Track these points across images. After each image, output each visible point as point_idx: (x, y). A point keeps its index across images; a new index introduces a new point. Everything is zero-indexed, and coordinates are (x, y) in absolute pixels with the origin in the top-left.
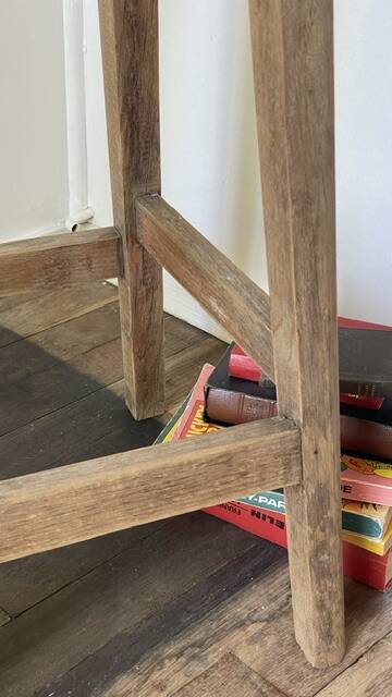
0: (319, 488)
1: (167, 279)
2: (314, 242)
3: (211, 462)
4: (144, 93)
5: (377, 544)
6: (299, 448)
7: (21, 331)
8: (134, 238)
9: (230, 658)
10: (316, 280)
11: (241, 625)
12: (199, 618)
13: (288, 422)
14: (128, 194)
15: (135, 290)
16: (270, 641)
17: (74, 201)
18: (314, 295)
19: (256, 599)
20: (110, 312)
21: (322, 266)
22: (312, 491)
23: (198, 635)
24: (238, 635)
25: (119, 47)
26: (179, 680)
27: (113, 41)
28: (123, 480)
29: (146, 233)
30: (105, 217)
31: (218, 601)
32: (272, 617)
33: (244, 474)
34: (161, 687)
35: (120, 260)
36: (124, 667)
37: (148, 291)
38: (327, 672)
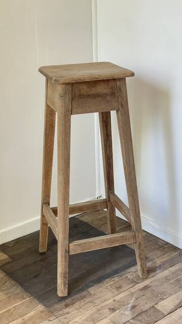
1: (116, 210)
3: (120, 237)
4: (111, 174)
6: (135, 235)
7: (85, 221)
8: (110, 201)
9: (127, 277)
10: (136, 208)
11: (129, 273)
12: (122, 271)
13: (133, 231)
14: (108, 192)
15: (110, 211)
16: (134, 275)
17: (97, 192)
18: (136, 210)
19: (132, 269)
20: (105, 217)
21: (137, 206)
22: (138, 243)
23: (121, 274)
26: (117, 280)
28: (107, 239)
29: (112, 200)
30: (104, 197)
31: (125, 269)
32: (135, 272)
33: (126, 239)
34: (114, 281)
35: (107, 205)
36: (107, 278)
37: (112, 212)
38: (144, 279)
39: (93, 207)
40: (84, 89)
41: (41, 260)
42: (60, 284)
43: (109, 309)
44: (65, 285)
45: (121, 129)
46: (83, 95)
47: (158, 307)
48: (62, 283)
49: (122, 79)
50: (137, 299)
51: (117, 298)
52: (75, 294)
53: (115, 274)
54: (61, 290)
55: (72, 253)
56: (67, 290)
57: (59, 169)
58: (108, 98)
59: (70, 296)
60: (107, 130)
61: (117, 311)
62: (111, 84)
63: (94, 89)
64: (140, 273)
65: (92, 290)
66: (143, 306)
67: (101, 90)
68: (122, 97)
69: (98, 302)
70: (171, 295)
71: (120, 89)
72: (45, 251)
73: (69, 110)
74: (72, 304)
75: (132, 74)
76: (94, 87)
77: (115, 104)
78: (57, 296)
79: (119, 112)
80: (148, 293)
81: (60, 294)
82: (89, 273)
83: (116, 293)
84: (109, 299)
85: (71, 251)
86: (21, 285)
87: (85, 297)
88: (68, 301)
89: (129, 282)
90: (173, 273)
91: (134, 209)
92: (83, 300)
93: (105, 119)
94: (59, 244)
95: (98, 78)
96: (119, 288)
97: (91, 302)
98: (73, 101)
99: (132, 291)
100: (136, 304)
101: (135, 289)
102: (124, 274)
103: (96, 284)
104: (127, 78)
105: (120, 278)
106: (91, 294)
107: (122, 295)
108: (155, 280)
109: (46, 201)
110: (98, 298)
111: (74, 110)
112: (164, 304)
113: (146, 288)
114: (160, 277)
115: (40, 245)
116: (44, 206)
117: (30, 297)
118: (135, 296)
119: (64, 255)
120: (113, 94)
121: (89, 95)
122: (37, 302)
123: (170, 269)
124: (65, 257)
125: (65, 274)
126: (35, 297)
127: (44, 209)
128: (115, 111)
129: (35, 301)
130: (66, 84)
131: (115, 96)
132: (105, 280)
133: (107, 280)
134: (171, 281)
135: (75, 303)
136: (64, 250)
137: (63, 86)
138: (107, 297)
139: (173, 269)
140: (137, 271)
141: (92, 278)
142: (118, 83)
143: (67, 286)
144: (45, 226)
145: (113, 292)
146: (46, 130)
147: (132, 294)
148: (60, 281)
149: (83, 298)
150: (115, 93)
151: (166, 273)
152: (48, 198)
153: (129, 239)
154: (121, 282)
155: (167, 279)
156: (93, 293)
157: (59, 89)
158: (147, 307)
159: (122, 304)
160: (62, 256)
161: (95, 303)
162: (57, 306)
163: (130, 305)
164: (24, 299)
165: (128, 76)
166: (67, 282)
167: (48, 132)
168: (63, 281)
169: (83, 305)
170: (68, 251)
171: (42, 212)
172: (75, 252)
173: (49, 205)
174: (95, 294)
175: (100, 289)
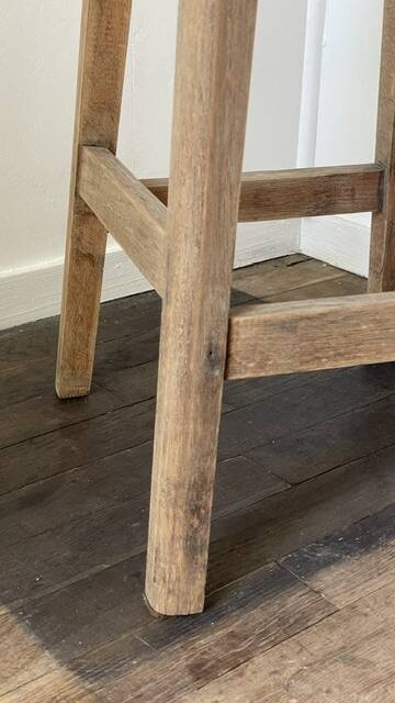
7: (254, 294)
39: (316, 194)
41: (63, 427)
42: (164, 550)
44: (191, 551)
48: (179, 545)
54: (172, 579)
55: (244, 370)
56: (201, 580)
59: (219, 617)
72: (84, 389)
74: (235, 663)
78: (146, 610)
81: (160, 600)
82: (303, 498)
85: (236, 358)
87: (303, 622)
88: (207, 642)
92: (291, 643)
94: (172, 316)
97: (346, 655)
103: (349, 552)
106: (330, 610)
109: (97, 132)
110: (379, 634)
116: (87, 152)
119: (196, 379)
122: (32, 639)
124: (206, 388)
125: (198, 487)
127: (86, 172)
129: (20, 637)
135: (247, 656)
136: (199, 349)
141: (330, 519)
143: (204, 558)
144: (86, 264)
149: (291, 627)
152: (106, 118)
156: (342, 601)
160: (185, 394)
161: (369, 664)
162: (146, 672)
166: (205, 535)
168: (180, 531)
169: (298, 675)
170: (220, 357)
171: (76, 194)
172: (261, 366)
173: (113, 150)
174: (353, 607)
175: (379, 582)
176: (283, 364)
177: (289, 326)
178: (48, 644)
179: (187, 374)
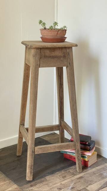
0: (78, 149)
2: (76, 123)
3: (66, 145)
4: (62, 109)
5: (86, 159)
9: (69, 171)
11: (71, 169)
13: (74, 142)
14: (60, 120)
15: (61, 132)
16: (74, 170)
18: (76, 129)
19: (73, 167)
21: (77, 126)
23: (66, 169)
24: (71, 170)
25: (60, 105)
26: (64, 173)
27: (59, 104)
31: (69, 167)
32: (75, 168)
33: (70, 147)
34: (61, 173)
35: (59, 128)
36: (58, 171)
38: (80, 173)
40: (48, 53)
41: (17, 160)
42: (28, 173)
43: (58, 189)
44: (31, 173)
45: (69, 78)
46: (47, 56)
47: (88, 188)
49: (70, 48)
50: (75, 184)
51: (63, 183)
52: (37, 180)
53: (62, 169)
54: (29, 176)
55: (36, 153)
56: (32, 177)
57: (30, 100)
58: (62, 59)
59: (34, 181)
60: (61, 81)
61: (63, 190)
62: (64, 50)
63: (53, 53)
64: (77, 169)
65: (48, 178)
66: (78, 187)
67: (58, 54)
68: (70, 59)
69: (51, 184)
70: (96, 182)
71: (69, 54)
72: (20, 155)
73: (38, 65)
74: (35, 185)
75: (76, 46)
76: (54, 52)
77: (65, 63)
78: (26, 180)
79: (68, 68)
80: (82, 180)
81: (28, 179)
83: (63, 179)
84: (58, 183)
86: (4, 173)
87: (43, 181)
88: (32, 183)
89: (71, 174)
90: (98, 170)
91: (75, 128)
92: (41, 183)
93: (59, 75)
94: (29, 147)
95: (55, 46)
96: (64, 177)
97: (47, 184)
98: (40, 60)
99: (72, 179)
100: (74, 186)
101: (74, 178)
102: (68, 170)
103: (50, 174)
104: (73, 47)
105: (66, 172)
106: (46, 180)
107: (66, 181)
108: (87, 174)
109: (22, 123)
110: (51, 182)
111: (41, 65)
112: (92, 187)
113: (81, 178)
114: (90, 172)
115: (17, 151)
116: (21, 126)
117: (9, 180)
118: (74, 182)
119: (31, 154)
120: (64, 57)
121: (50, 56)
122: (14, 183)
123: (96, 168)
124: (32, 155)
125: (31, 166)
126: (12, 181)
127: (21, 128)
128: (66, 67)
129: (12, 183)
130: (37, 48)
131: (66, 58)
132: (56, 172)
133: (57, 172)
134: (97, 175)
135: (37, 184)
136: (31, 151)
137: (35, 50)
138: (57, 182)
139: (98, 168)
140: (76, 168)
141: (48, 171)
142: (68, 50)
144: (21, 139)
145: (60, 179)
146: (24, 79)
147: (72, 181)
148: (28, 170)
150: (66, 56)
151: (94, 170)
152: (23, 121)
153: (72, 146)
154: (66, 174)
155: (94, 173)
157: (33, 51)
158: (81, 188)
159: (65, 186)
160: (30, 156)
161: (49, 185)
162: (25, 186)
163: (70, 187)
164: (5, 181)
165: (74, 46)
166: (32, 171)
167: (25, 80)
168: (30, 171)
169: (42, 186)
170: (33, 152)
171: (20, 130)
172: (38, 152)
173: (24, 126)
174: (49, 180)
175: (53, 177)
176: (40, 152)
177: (41, 148)
178: (16, 183)
179: (30, 154)
